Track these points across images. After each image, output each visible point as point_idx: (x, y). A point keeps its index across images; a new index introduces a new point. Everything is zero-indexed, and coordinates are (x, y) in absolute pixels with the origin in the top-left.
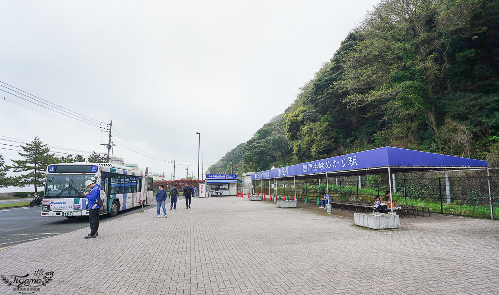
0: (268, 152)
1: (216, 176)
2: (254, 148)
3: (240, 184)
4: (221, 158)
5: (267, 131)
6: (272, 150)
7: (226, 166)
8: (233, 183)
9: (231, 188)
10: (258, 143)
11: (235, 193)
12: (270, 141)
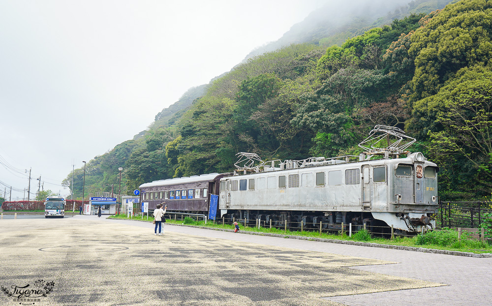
0: (156, 168)
1: (99, 199)
2: (140, 164)
3: (119, 205)
4: (93, 159)
5: (158, 141)
6: (162, 167)
7: (100, 173)
8: (113, 205)
9: (111, 208)
10: (145, 157)
11: (114, 213)
12: (159, 156)
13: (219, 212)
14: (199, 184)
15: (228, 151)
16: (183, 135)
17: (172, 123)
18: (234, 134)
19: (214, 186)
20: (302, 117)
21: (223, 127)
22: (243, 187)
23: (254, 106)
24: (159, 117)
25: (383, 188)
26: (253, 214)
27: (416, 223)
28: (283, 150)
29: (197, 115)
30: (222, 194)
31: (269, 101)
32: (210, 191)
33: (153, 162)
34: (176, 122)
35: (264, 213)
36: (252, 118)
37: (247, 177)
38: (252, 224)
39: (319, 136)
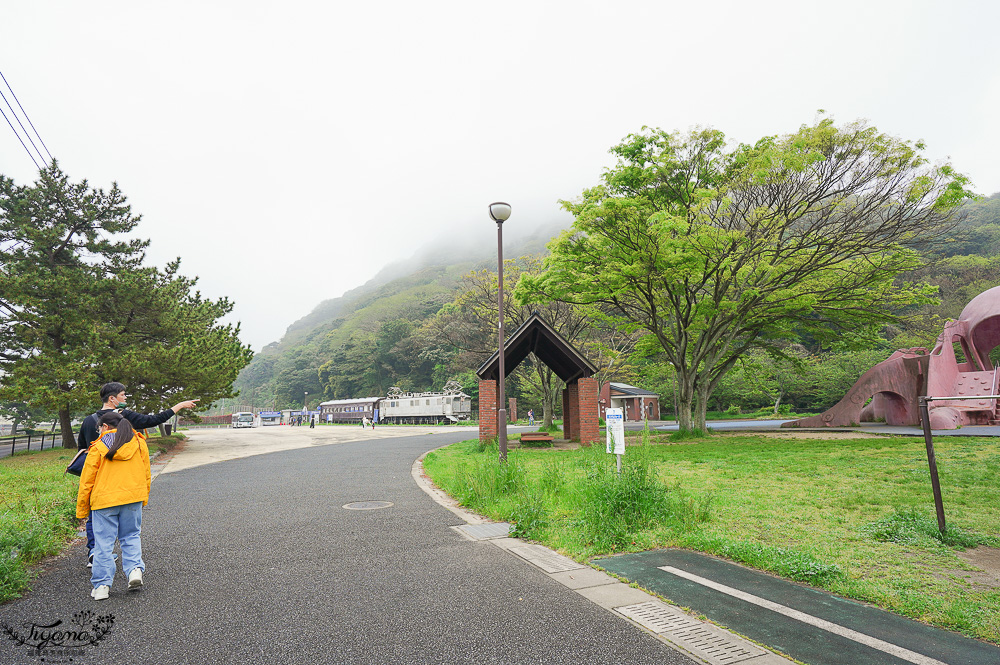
13: (379, 418)
14: (366, 403)
15: (373, 374)
16: (335, 361)
17: (310, 339)
18: (379, 363)
19: (376, 405)
20: (427, 354)
21: (370, 357)
22: (393, 405)
23: (393, 342)
24: (292, 329)
25: (449, 406)
26: (398, 418)
27: (461, 419)
28: (413, 373)
29: (349, 347)
30: (381, 409)
31: (403, 340)
32: (374, 407)
33: (302, 379)
34: (314, 339)
35: (403, 418)
36: (391, 352)
37: (395, 401)
38: (398, 423)
39: (437, 367)
